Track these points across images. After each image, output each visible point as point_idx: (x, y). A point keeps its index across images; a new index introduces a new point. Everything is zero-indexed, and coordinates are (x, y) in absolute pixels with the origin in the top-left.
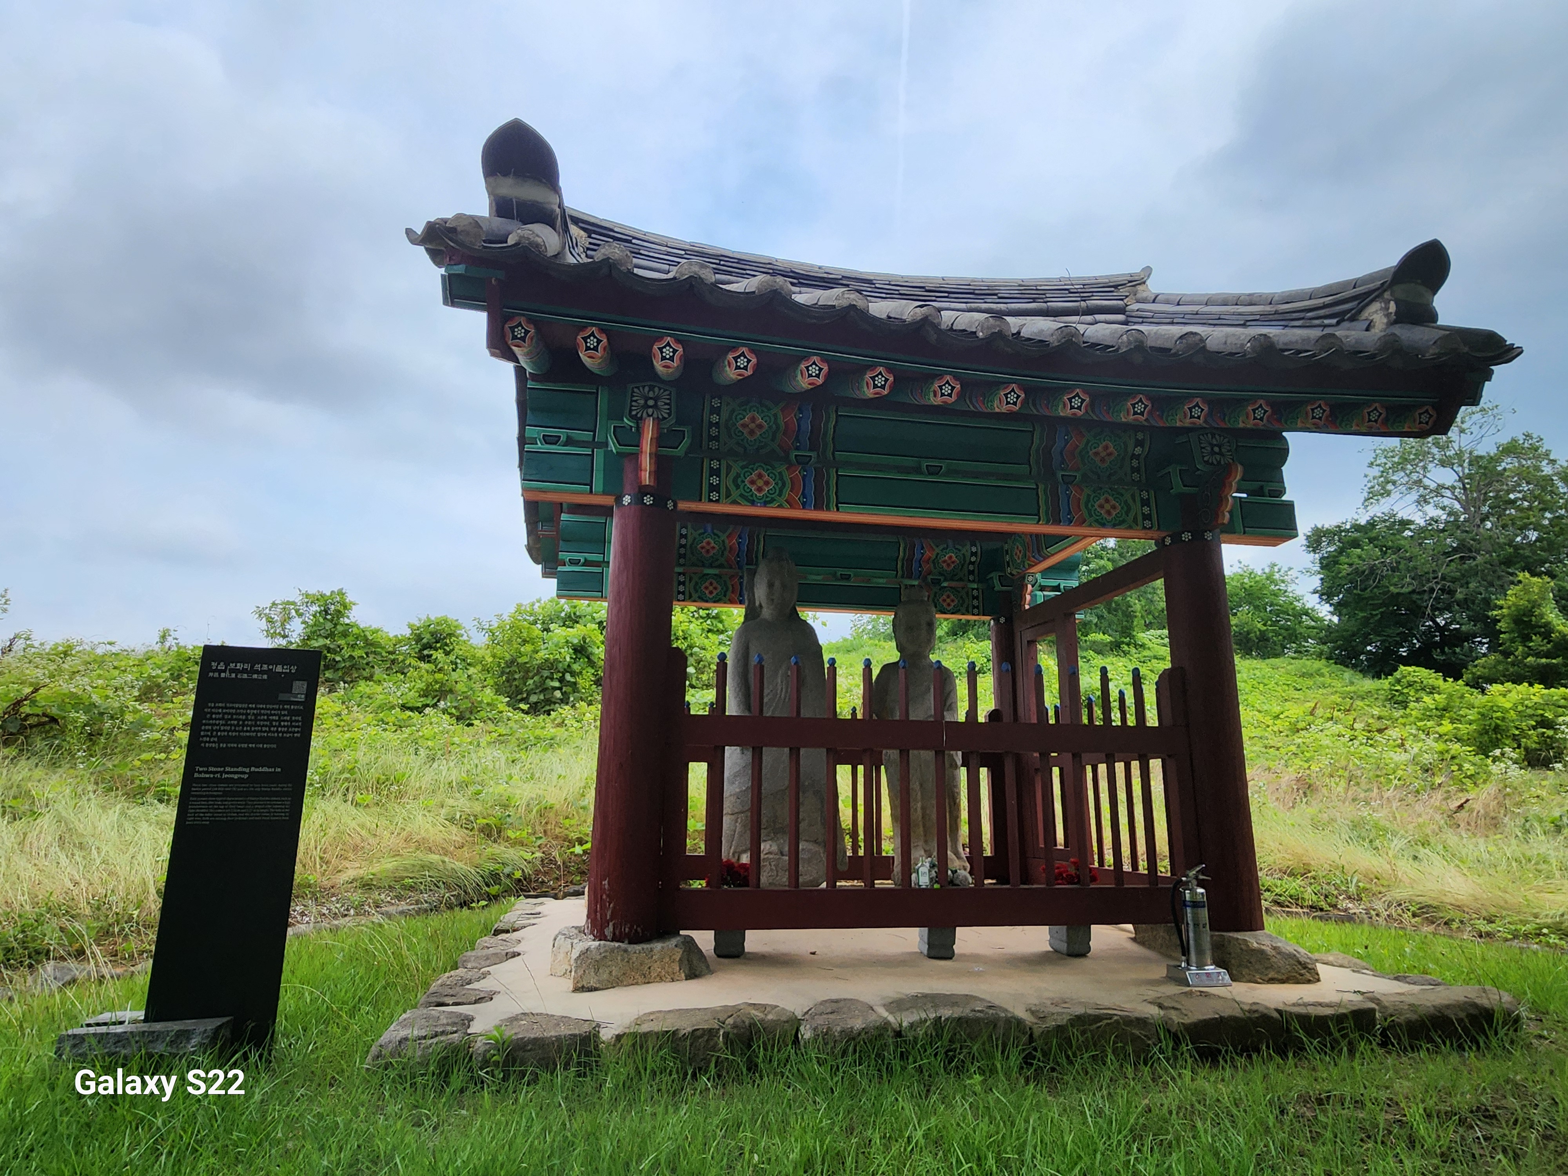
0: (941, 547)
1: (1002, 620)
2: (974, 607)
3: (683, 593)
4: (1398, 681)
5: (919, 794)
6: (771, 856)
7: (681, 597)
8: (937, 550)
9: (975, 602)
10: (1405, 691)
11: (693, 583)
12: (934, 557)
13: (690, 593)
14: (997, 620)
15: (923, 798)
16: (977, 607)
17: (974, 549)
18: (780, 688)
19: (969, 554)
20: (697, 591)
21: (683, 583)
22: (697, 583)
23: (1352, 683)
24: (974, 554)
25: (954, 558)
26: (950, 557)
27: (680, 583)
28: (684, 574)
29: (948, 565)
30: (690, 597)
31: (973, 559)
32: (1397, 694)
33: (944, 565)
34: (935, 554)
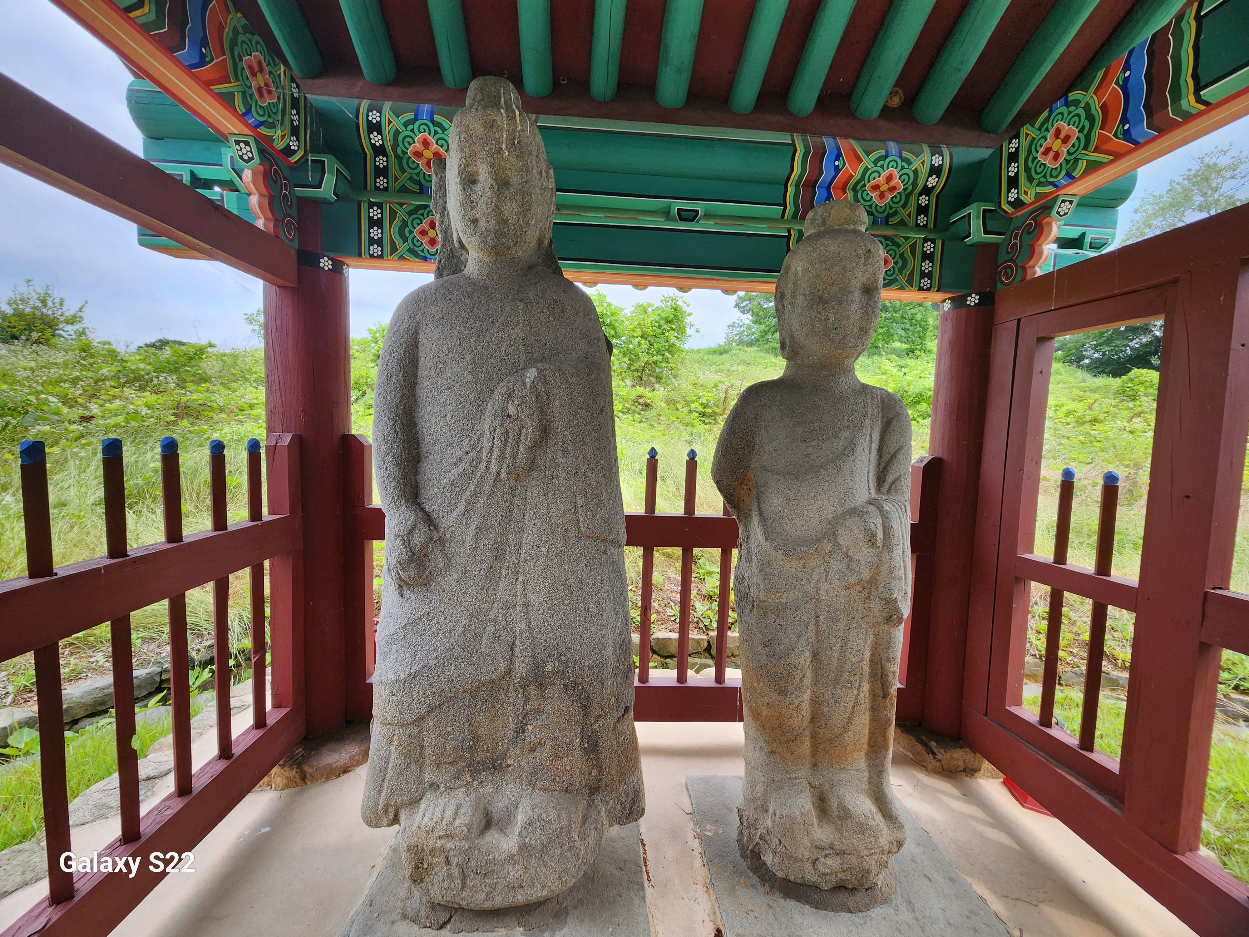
0: (874, 156)
1: (973, 300)
2: (923, 275)
3: (379, 242)
4: (1132, 380)
5: (809, 674)
6: (450, 845)
7: (375, 249)
8: (867, 161)
9: (927, 266)
10: (1136, 387)
11: (397, 223)
12: (857, 176)
13: (392, 242)
14: (959, 302)
15: (816, 681)
16: (929, 275)
17: (937, 161)
18: (486, 446)
19: (926, 169)
20: (405, 239)
21: (379, 223)
22: (405, 224)
23: (1084, 381)
24: (935, 171)
25: (896, 181)
26: (889, 178)
27: (373, 223)
28: (380, 206)
29: (882, 196)
30: (394, 249)
31: (932, 181)
32: (1128, 389)
33: (874, 195)
34: (861, 168)
